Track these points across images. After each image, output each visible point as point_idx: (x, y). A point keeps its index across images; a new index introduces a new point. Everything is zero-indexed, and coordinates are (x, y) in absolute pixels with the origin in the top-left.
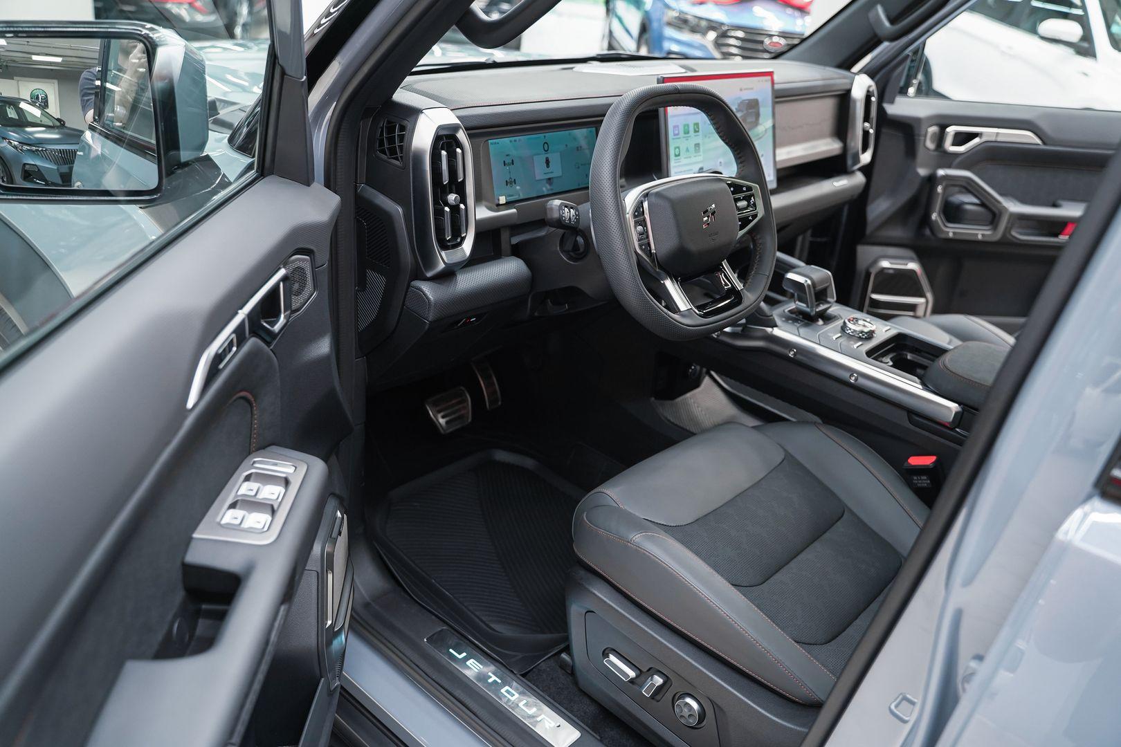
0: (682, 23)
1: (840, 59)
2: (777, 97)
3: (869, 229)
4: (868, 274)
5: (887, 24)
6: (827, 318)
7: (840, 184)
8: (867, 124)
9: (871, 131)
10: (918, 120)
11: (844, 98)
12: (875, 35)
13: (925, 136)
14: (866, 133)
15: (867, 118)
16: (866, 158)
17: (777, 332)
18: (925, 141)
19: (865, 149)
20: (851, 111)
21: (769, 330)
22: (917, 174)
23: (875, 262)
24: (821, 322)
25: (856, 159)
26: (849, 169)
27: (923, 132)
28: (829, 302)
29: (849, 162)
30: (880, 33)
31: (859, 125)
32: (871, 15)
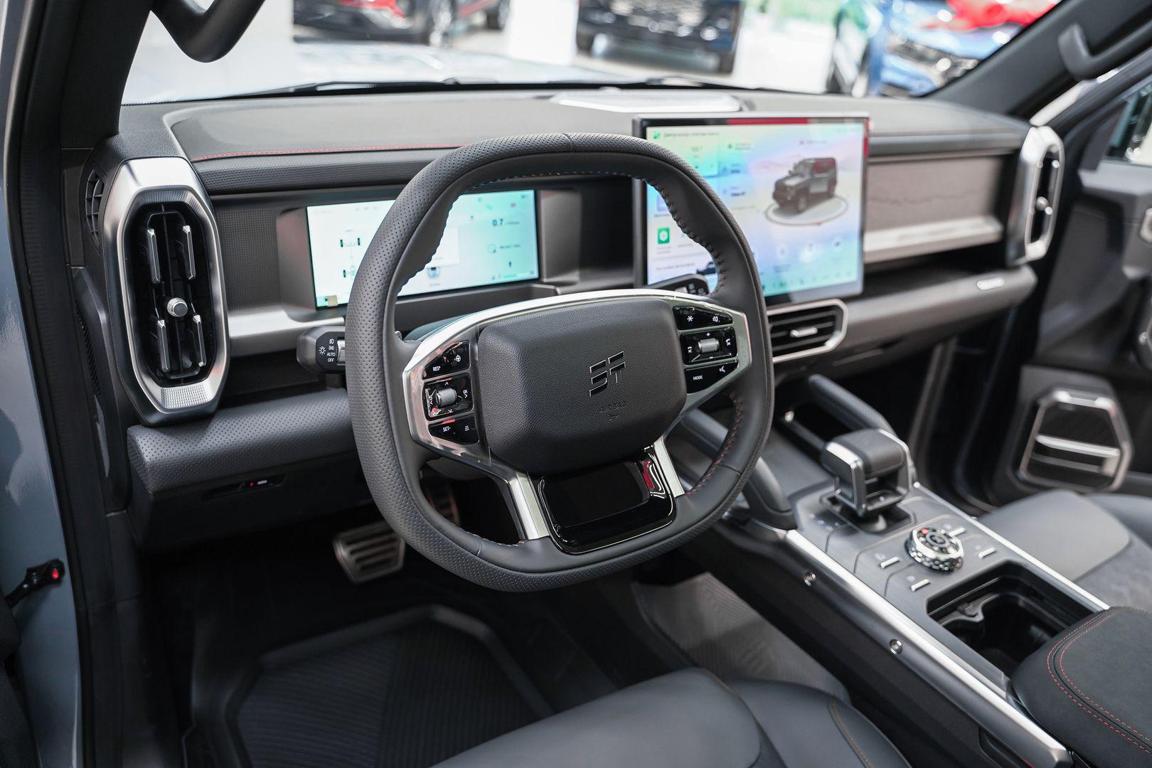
0: (908, 50)
1: (1012, 102)
2: (872, 156)
3: (1042, 347)
4: (1035, 408)
5: (1084, 52)
6: (895, 517)
7: (990, 284)
8: (1042, 201)
9: (1049, 211)
10: (1131, 199)
11: (1010, 162)
12: (1066, 72)
13: (1141, 222)
14: (1039, 215)
15: (1043, 191)
16: (1037, 249)
17: (794, 537)
18: (1140, 228)
19: (1036, 235)
20: (1018, 181)
21: (780, 533)
22: (1123, 276)
23: (1048, 391)
24: (881, 524)
25: (1021, 252)
26: (1010, 263)
27: (1138, 215)
28: (897, 493)
29: (1011, 252)
30: (1073, 66)
31: (1029, 202)
32: (1064, 39)
